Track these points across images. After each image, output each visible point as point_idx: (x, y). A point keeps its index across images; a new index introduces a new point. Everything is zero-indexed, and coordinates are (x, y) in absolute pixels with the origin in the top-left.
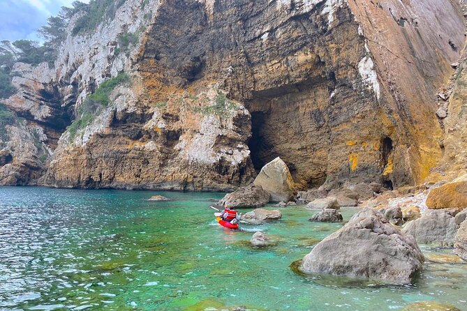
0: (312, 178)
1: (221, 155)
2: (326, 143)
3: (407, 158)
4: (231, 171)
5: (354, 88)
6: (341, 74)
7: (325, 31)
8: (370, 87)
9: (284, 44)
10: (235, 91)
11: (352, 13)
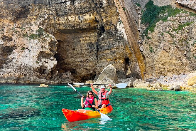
0: (84, 77)
1: (42, 63)
2: (94, 59)
3: (138, 67)
4: (48, 72)
5: (114, 35)
6: (107, 28)
7: (101, 7)
8: (122, 36)
9: (78, 8)
10: (48, 28)
11: (114, 2)
